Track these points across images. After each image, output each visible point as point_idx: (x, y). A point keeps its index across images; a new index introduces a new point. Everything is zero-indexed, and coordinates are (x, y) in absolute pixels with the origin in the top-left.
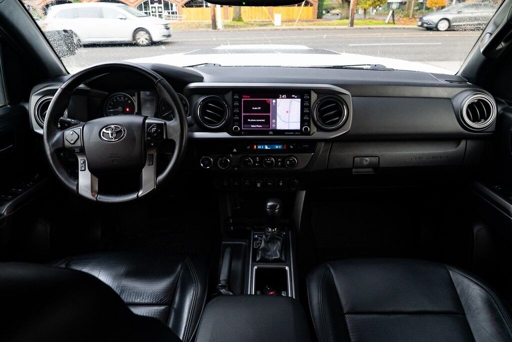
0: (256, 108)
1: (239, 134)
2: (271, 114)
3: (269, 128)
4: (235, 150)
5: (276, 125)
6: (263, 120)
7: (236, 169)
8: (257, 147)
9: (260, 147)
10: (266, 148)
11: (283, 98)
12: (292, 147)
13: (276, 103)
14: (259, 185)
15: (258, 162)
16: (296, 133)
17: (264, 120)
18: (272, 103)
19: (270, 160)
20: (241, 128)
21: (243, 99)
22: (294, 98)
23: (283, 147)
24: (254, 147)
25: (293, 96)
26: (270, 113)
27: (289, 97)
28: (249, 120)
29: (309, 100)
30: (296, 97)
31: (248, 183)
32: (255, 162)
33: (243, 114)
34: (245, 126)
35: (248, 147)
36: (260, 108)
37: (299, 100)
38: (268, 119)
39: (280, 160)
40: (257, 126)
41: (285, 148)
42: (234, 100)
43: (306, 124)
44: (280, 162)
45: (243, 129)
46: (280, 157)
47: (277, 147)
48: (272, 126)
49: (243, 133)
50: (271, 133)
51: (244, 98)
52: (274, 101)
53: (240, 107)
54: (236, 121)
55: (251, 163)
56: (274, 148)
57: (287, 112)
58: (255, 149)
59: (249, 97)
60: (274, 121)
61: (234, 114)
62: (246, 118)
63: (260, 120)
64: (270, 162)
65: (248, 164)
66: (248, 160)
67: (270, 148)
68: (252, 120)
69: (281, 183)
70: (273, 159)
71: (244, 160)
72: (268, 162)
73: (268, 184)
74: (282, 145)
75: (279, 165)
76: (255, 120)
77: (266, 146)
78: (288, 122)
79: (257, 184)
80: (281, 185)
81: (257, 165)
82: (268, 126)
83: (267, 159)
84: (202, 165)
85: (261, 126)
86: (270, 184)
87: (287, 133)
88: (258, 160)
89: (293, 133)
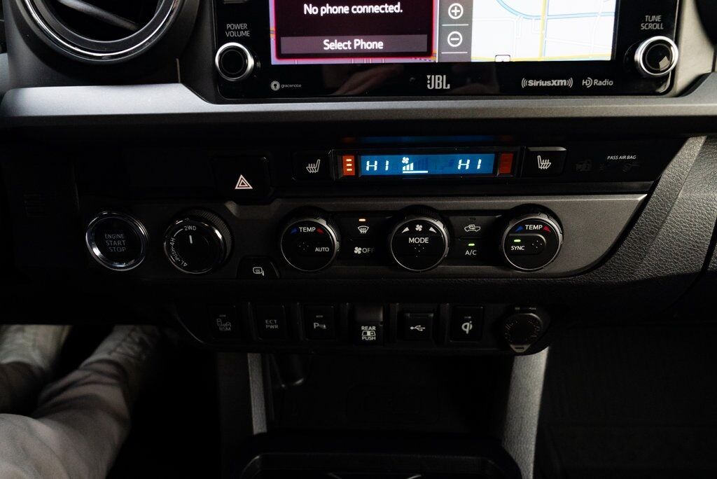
1: (255, 89)
3: (429, 53)
4: (243, 184)
5: (467, 33)
6: (390, 9)
7: (259, 271)
8: (357, 165)
9: (371, 166)
10: (408, 168)
12: (544, 164)
14: (369, 333)
15: (362, 240)
16: (588, 83)
17: (396, 8)
19: (425, 232)
20: (262, 54)
23: (496, 164)
24: (343, 164)
28: (310, 9)
31: (320, 321)
32: (349, 237)
34: (290, 43)
35: (313, 168)
39: (472, 227)
40: (360, 43)
41: (505, 170)
43: (653, 21)
44: (472, 237)
45: (275, 61)
46: (473, 214)
47: (463, 164)
48: (446, 46)
49: (275, 86)
50: (438, 82)
55: (331, 244)
56: (448, 171)
58: (349, 177)
60: (455, 11)
63: (376, 9)
64: (426, 240)
65: (317, 249)
66: (312, 229)
67: (427, 172)
68: (327, 9)
69: (468, 324)
70: (440, 225)
71: (295, 230)
72: (417, 240)
73: (412, 328)
74: (491, 157)
75: (467, 253)
76: (345, 10)
77: (405, 160)
78: (537, 18)
79: (363, 328)
80: (467, 332)
81: (360, 252)
82: (419, 41)
83: (412, 227)
84: (97, 251)
85: (380, 45)
86: (419, 328)
87: (532, 83)
88: (363, 230)
89: (570, 83)
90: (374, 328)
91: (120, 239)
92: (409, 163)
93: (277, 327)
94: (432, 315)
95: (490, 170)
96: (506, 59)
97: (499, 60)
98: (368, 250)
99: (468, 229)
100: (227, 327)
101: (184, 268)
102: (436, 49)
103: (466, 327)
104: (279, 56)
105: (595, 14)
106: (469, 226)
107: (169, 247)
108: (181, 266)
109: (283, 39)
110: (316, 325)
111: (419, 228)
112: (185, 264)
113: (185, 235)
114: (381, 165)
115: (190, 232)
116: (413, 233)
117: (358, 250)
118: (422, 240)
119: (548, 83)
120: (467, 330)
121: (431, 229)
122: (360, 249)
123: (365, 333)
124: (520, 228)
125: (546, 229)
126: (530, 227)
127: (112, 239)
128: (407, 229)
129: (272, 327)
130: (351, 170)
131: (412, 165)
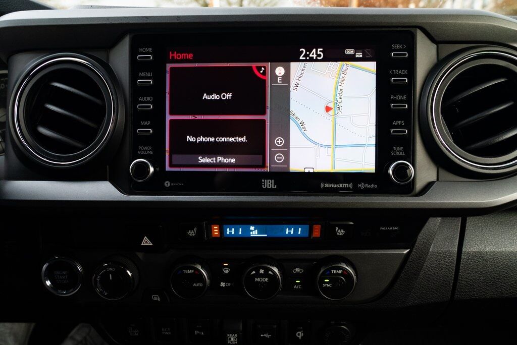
0: (215, 97)
1: (154, 186)
2: (267, 117)
3: (264, 166)
4: (146, 242)
5: (287, 155)
6: (240, 139)
7: (156, 298)
8: (222, 231)
9: (230, 231)
10: (254, 232)
11: (312, 60)
12: (341, 232)
13: (286, 77)
14: (233, 339)
15: (225, 278)
16: (362, 186)
17: (243, 139)
18: (274, 77)
19: (266, 275)
21: (169, 66)
22: (352, 58)
23: (311, 231)
24: (210, 231)
25: (349, 52)
26: (264, 113)
27: (334, 55)
28: (190, 139)
29: (410, 64)
30: (359, 55)
31: (200, 330)
32: (216, 275)
33: (169, 118)
34: (178, 158)
35: (192, 233)
36: (229, 96)
37: (372, 66)
38: (257, 132)
39: (298, 270)
40: (220, 159)
41: (317, 233)
42: (136, 67)
43: (398, 150)
44: (298, 276)
45: (168, 169)
46: (298, 261)
47: (289, 231)
48: (274, 161)
49: (167, 184)
50: (269, 184)
51: (174, 61)
52: (280, 71)
53: (157, 92)
54: (145, 140)
56: (279, 235)
57: (328, 109)
58: (216, 238)
59: (190, 56)
60: (279, 141)
61: (135, 117)
62: (180, 129)
63: (231, 139)
64: (266, 280)
65: (194, 285)
66: (191, 271)
67: (266, 235)
68: (201, 139)
69: (300, 333)
70: (276, 270)
71: (180, 272)
72: (261, 280)
73: (262, 335)
74: (307, 227)
75: (295, 287)
76: (212, 139)
77: (252, 228)
78: (329, 146)
79: (228, 335)
80: (300, 338)
81: (224, 286)
82: (257, 158)
83: (257, 270)
84: (48, 283)
85: (233, 161)
86: (267, 335)
87: (327, 185)
88: (226, 271)
89: (351, 186)
90: (236, 335)
91: (64, 275)
92: (255, 230)
93: (170, 333)
94: (275, 326)
95: (306, 235)
96: (311, 171)
97: (307, 171)
98: (229, 284)
99: (295, 271)
100: (136, 333)
101: (106, 296)
102: (268, 164)
103: (299, 334)
104: (171, 165)
105: (363, 145)
106: (296, 269)
107: (96, 281)
108: (104, 295)
109: (174, 156)
110: (196, 332)
111: (262, 271)
112: (106, 294)
113: (107, 273)
114: (237, 231)
115: (111, 272)
116: (258, 275)
117: (223, 284)
118: (264, 280)
119: (337, 186)
120: (300, 337)
121: (270, 272)
122: (224, 283)
123: (230, 339)
124: (328, 272)
125: (345, 272)
126: (334, 271)
127: (60, 275)
128: (254, 272)
129: (166, 333)
130: (217, 233)
131: (256, 231)
